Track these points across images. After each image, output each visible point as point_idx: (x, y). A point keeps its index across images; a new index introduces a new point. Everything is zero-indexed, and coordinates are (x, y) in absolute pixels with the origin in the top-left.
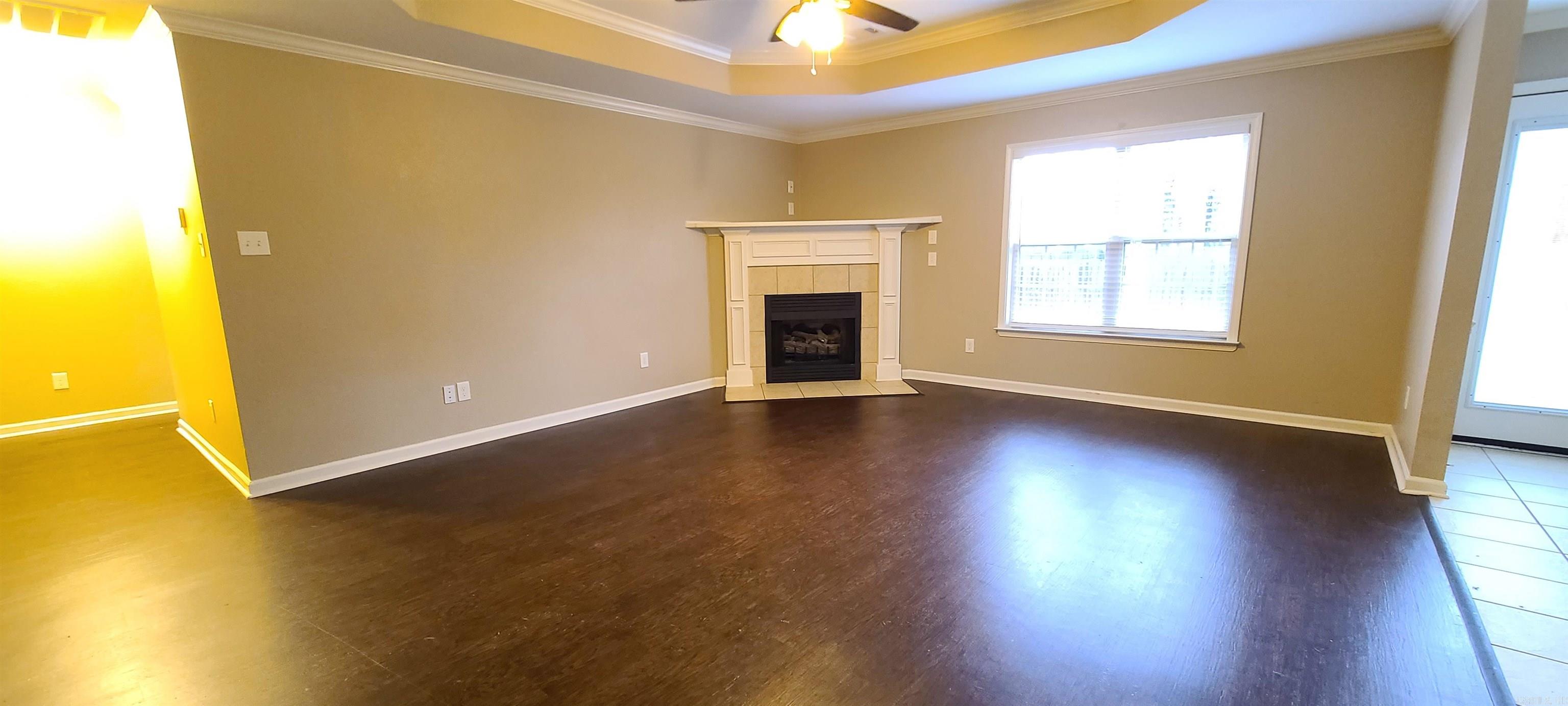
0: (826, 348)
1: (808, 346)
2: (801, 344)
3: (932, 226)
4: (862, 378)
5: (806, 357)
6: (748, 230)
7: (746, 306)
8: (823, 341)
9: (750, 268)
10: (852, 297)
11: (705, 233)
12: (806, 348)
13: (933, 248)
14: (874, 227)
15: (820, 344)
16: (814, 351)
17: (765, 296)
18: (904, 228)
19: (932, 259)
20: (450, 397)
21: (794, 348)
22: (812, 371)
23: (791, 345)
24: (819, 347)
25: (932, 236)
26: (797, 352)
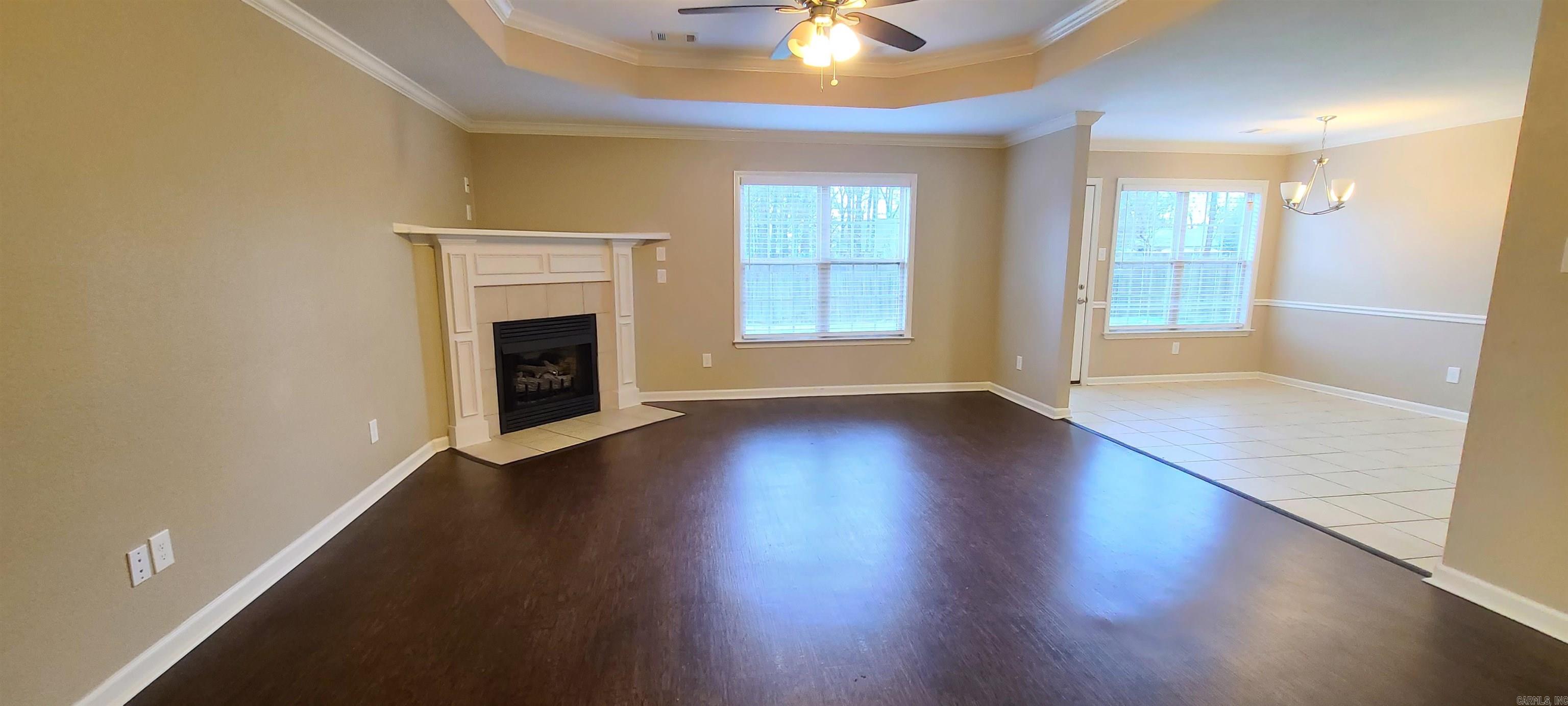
0: (560, 381)
1: (540, 381)
2: (532, 380)
3: (660, 243)
4: (601, 409)
5: (539, 394)
6: (474, 239)
7: (474, 337)
8: (555, 373)
9: (476, 288)
10: (586, 319)
11: (410, 241)
12: (539, 383)
13: (661, 265)
14: (607, 242)
15: (552, 377)
16: (547, 386)
17: (494, 323)
18: (635, 243)
19: (662, 276)
20: (141, 573)
21: (524, 386)
22: (547, 411)
23: (522, 382)
24: (553, 381)
25: (661, 253)
26: (530, 390)
